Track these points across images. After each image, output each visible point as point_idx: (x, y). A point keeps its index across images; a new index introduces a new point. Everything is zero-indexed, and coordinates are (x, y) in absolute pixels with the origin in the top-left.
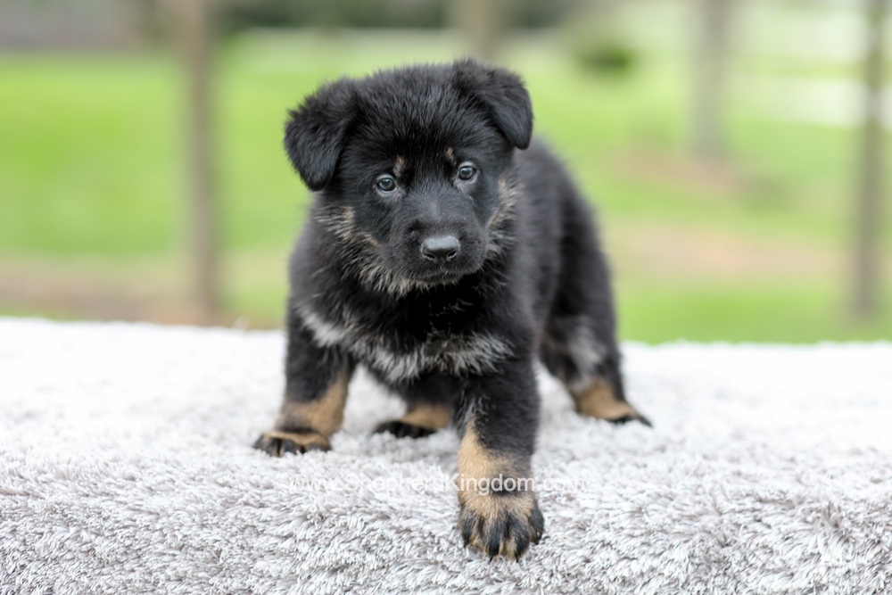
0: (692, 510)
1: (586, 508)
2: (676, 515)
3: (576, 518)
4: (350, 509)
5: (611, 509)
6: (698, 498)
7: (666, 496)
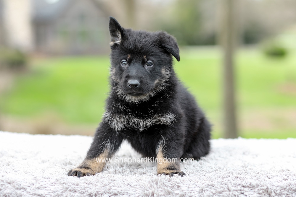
0: (219, 190)
1: (184, 190)
2: (214, 192)
3: (180, 193)
4: (104, 192)
5: (193, 190)
6: (222, 186)
7: (211, 185)
